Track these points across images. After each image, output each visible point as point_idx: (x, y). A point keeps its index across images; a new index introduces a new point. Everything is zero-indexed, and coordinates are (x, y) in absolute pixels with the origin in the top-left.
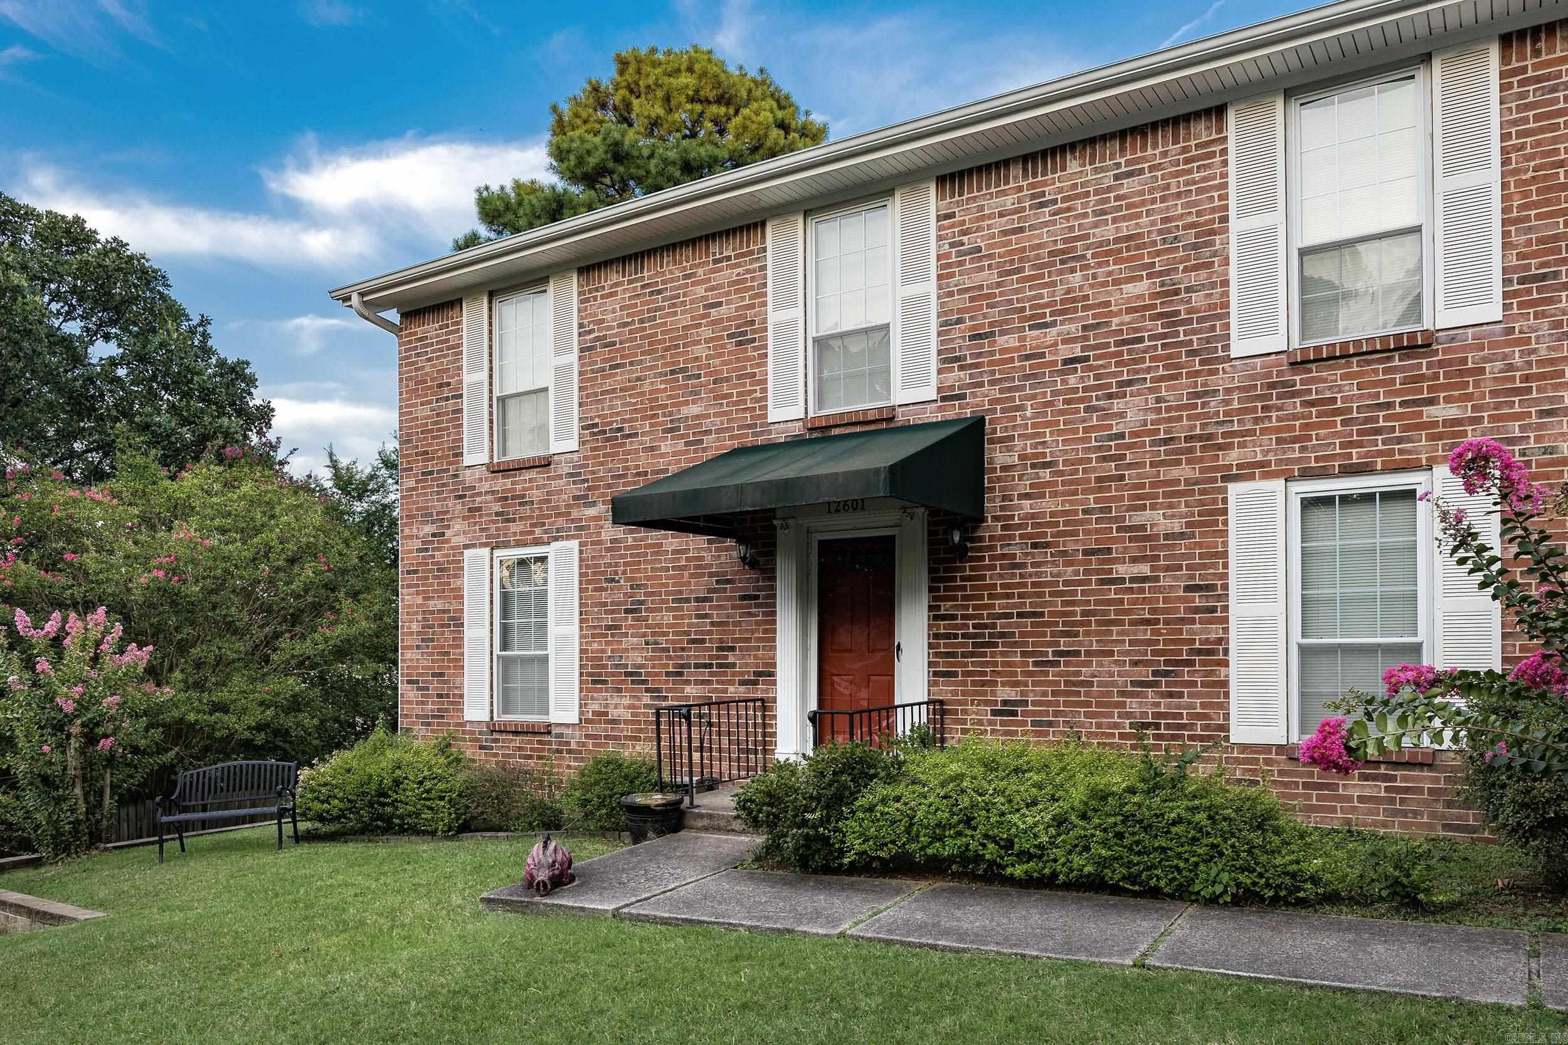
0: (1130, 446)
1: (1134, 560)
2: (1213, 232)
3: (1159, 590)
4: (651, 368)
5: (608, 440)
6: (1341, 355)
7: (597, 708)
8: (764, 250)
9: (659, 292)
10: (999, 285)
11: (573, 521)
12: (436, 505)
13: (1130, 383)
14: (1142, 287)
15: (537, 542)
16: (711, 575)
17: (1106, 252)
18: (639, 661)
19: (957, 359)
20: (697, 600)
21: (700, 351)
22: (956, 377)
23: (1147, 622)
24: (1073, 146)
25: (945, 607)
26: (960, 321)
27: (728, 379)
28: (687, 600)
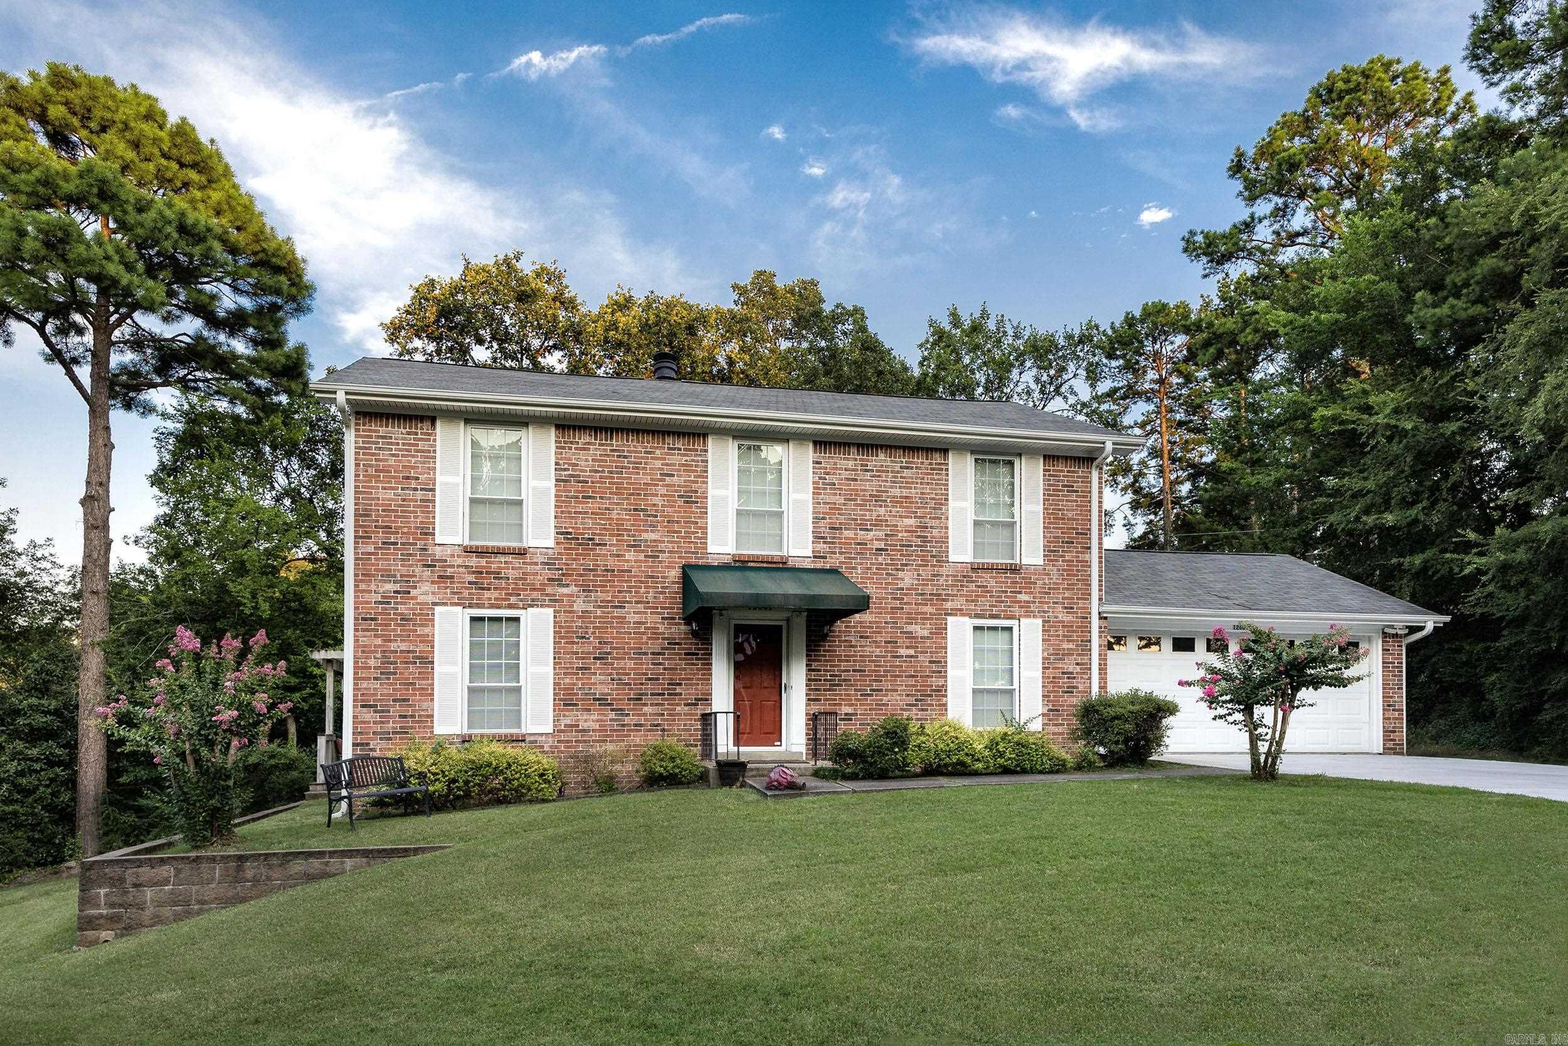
0: (906, 595)
1: (907, 647)
2: (941, 504)
3: (918, 662)
4: (618, 504)
5: (580, 544)
6: (991, 568)
7: (569, 722)
8: (706, 451)
9: (625, 457)
10: (844, 504)
11: (547, 595)
12: (399, 569)
13: (906, 565)
14: (911, 522)
15: (511, 606)
16: (664, 639)
17: (896, 502)
18: (606, 691)
19: (823, 538)
20: (653, 654)
21: (657, 500)
22: (821, 546)
23: (913, 676)
24: (882, 447)
25: (814, 665)
26: (823, 518)
27: (678, 522)
28: (645, 654)
